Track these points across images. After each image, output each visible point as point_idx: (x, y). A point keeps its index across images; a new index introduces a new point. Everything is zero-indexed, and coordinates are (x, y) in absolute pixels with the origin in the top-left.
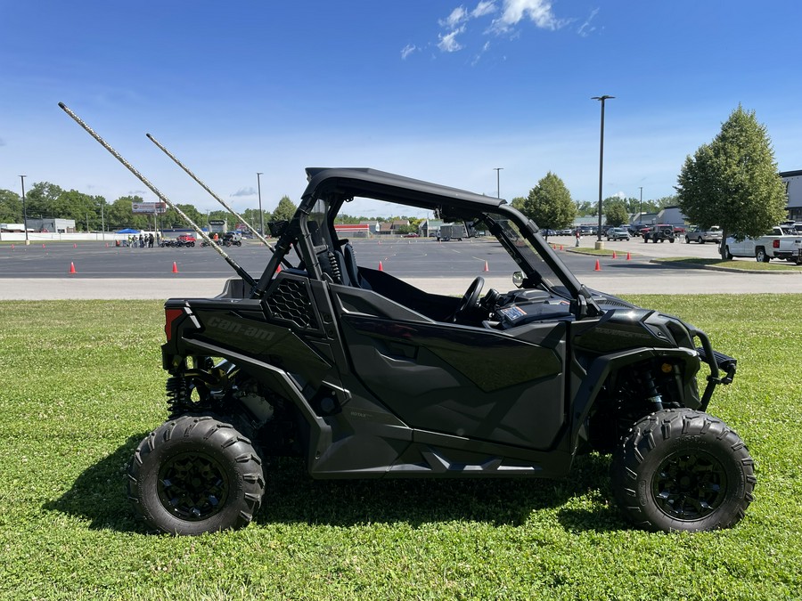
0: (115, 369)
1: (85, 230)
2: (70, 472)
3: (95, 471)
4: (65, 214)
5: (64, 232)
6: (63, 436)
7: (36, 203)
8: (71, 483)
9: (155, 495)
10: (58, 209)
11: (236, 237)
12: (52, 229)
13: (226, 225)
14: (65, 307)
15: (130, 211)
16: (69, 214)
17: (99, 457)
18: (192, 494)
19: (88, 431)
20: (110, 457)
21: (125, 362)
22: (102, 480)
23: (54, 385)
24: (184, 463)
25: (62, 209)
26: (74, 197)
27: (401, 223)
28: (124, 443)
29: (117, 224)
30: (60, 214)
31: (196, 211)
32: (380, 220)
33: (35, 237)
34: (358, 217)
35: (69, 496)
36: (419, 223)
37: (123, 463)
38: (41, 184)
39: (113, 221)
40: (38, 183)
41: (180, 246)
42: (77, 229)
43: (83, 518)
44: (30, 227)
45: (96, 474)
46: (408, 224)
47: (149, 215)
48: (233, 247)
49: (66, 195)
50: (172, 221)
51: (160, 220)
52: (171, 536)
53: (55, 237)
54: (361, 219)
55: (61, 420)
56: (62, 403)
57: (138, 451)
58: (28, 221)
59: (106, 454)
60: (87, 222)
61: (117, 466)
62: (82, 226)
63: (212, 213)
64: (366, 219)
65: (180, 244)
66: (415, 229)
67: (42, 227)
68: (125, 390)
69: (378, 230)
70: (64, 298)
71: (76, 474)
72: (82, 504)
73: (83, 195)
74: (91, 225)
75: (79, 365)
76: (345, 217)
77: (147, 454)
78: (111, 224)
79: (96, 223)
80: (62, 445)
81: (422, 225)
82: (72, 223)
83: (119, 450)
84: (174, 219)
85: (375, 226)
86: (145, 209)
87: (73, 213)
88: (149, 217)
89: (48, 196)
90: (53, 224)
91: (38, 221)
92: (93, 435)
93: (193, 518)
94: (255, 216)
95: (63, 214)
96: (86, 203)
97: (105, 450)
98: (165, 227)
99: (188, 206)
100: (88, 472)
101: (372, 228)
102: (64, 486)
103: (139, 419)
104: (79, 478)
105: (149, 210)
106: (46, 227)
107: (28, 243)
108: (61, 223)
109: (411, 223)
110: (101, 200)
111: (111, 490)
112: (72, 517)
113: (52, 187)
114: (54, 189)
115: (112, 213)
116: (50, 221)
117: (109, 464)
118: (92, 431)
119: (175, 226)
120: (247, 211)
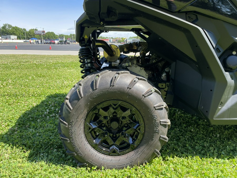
0: (35, 70)
1: (20, 39)
2: (14, 114)
3: (29, 114)
4: (14, 34)
5: (13, 39)
6: (10, 95)
7: (4, 30)
8: (14, 121)
9: (83, 135)
10: (11, 32)
11: (68, 41)
12: (10, 38)
13: (64, 38)
14: (14, 56)
15: (34, 33)
16: (15, 34)
17: (31, 106)
18: (111, 135)
19: (24, 93)
20: (37, 106)
21: (39, 68)
22: (34, 120)
23: (7, 75)
24: (106, 109)
25: (12, 32)
26: (16, 29)
27: (119, 39)
28: (44, 99)
29: (30, 37)
30: (12, 34)
31: (54, 34)
32: (112, 38)
33: (4, 41)
34: (105, 37)
35: (12, 131)
36: (124, 39)
37: (46, 109)
38: (6, 24)
39: (29, 36)
40: (5, 24)
41: (50, 44)
42: (18, 39)
43: (23, 149)
44: (3, 38)
45: (30, 116)
46: (121, 39)
47: (40, 35)
48: (67, 45)
49: (14, 28)
50: (47, 37)
51: (44, 37)
52: (98, 169)
53: (11, 41)
54: (106, 38)
55: (10, 88)
56: (10, 81)
57: (67, 99)
58: (2, 36)
59: (35, 104)
60: (21, 36)
61: (42, 111)
62: (19, 38)
63: (60, 35)
64: (108, 38)
65: (50, 43)
66: (123, 41)
67: (7, 38)
68: (40, 77)
69: (112, 41)
70: (14, 54)
71: (17, 116)
72: (21, 137)
73: (19, 28)
74: (22, 38)
75: (18, 68)
76: (101, 37)
77: (76, 101)
78: (28, 37)
79: (23, 37)
80: (9, 99)
81: (125, 40)
82: (16, 37)
83: (42, 102)
84: (48, 36)
85: (111, 40)
86: (39, 33)
87: (16, 34)
88: (40, 36)
89: (8, 28)
90: (10, 37)
91: (5, 36)
92: (27, 95)
93: (114, 153)
94: (73, 36)
95: (13, 34)
96: (20, 30)
97: (34, 102)
98: (45, 39)
99: (52, 32)
100: (25, 115)
101: (110, 41)
102: (10, 123)
103: (50, 88)
104: (19, 118)
105: (40, 33)
106: (8, 38)
107: (3, 42)
108: (12, 37)
109: (122, 39)
110: (25, 30)
111: (41, 127)
112: (14, 147)
113: (9, 25)
114: (10, 26)
115: (28, 34)
116: (9, 36)
117: (37, 110)
118: (26, 93)
119: (48, 39)
120: (71, 34)
